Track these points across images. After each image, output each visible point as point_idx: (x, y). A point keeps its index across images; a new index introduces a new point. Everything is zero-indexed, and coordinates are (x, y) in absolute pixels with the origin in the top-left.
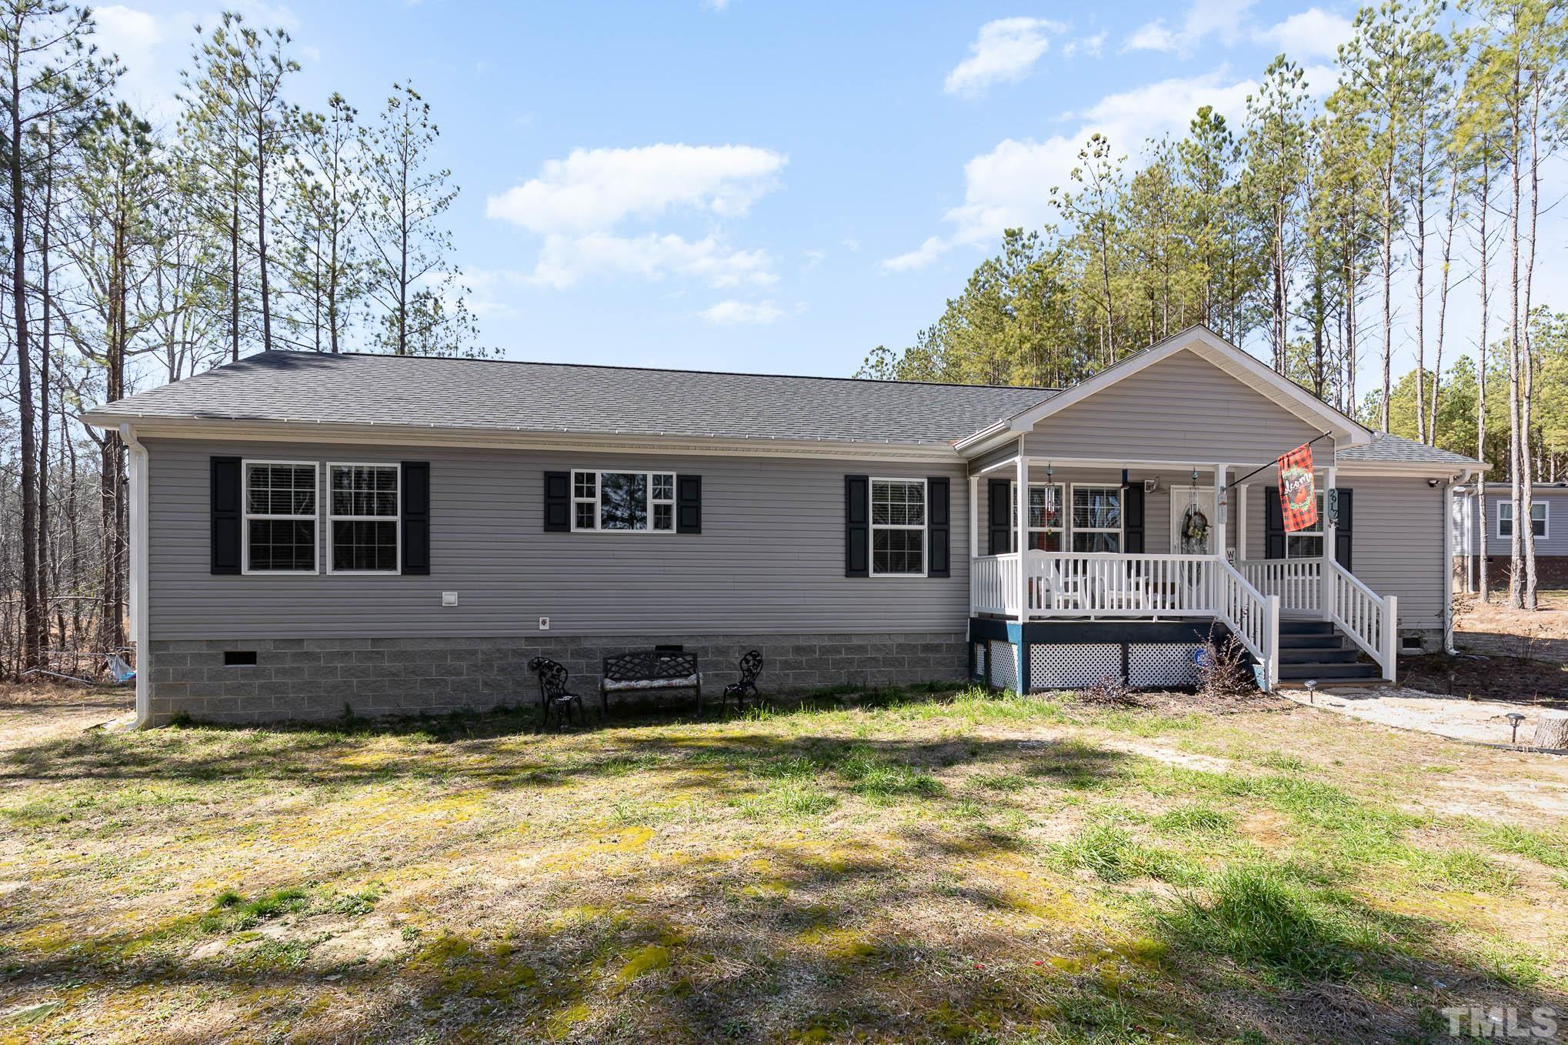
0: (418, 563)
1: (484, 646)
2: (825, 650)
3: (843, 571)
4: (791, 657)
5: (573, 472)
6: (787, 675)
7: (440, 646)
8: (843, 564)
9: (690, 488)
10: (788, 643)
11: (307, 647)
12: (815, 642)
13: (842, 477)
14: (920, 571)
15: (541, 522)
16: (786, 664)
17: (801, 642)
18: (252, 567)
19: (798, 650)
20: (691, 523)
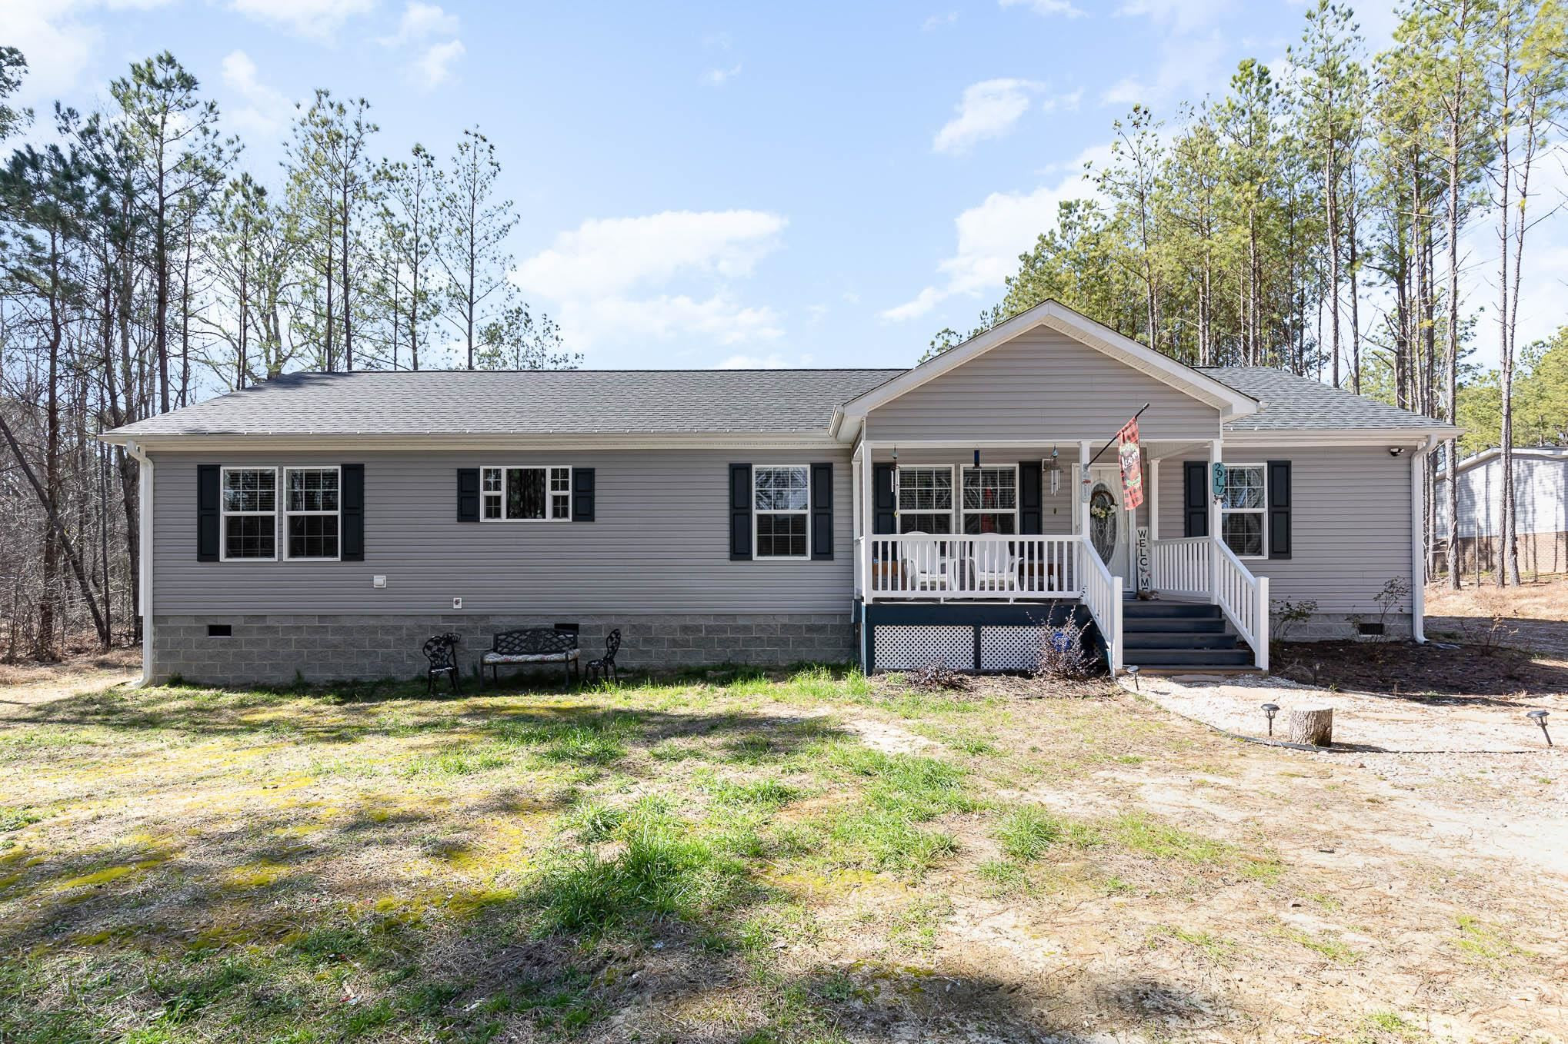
0: (354, 552)
1: (409, 623)
2: (710, 630)
3: (727, 555)
4: (678, 635)
5: (482, 468)
6: (675, 652)
7: (372, 622)
8: (727, 548)
9: (585, 480)
10: (675, 623)
11: (269, 622)
12: (702, 622)
13: (726, 466)
14: (803, 553)
15: (455, 514)
16: (674, 643)
17: (688, 622)
18: (228, 555)
19: (685, 629)
20: (585, 511)
